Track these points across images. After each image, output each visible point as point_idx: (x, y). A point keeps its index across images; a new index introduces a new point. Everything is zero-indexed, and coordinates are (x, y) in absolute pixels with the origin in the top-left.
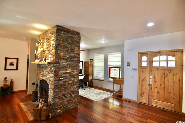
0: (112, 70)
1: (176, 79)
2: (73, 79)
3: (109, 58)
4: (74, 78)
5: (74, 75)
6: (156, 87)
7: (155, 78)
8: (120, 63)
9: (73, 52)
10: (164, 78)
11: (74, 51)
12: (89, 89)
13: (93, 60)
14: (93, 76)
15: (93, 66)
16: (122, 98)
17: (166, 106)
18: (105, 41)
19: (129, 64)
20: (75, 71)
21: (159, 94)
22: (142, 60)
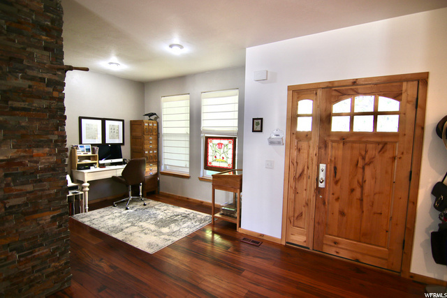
0: (213, 144)
1: (400, 170)
2: (29, 188)
3: (204, 109)
4: (40, 181)
5: (37, 171)
6: (336, 196)
7: (335, 168)
8: (236, 123)
9: (22, 71)
10: (363, 168)
11: (29, 67)
12: (145, 205)
13: (158, 117)
14: (158, 163)
15: (157, 133)
16: (239, 230)
17: (363, 254)
18: (181, 47)
19: (258, 125)
20: (39, 156)
21: (345, 218)
22: (299, 113)
